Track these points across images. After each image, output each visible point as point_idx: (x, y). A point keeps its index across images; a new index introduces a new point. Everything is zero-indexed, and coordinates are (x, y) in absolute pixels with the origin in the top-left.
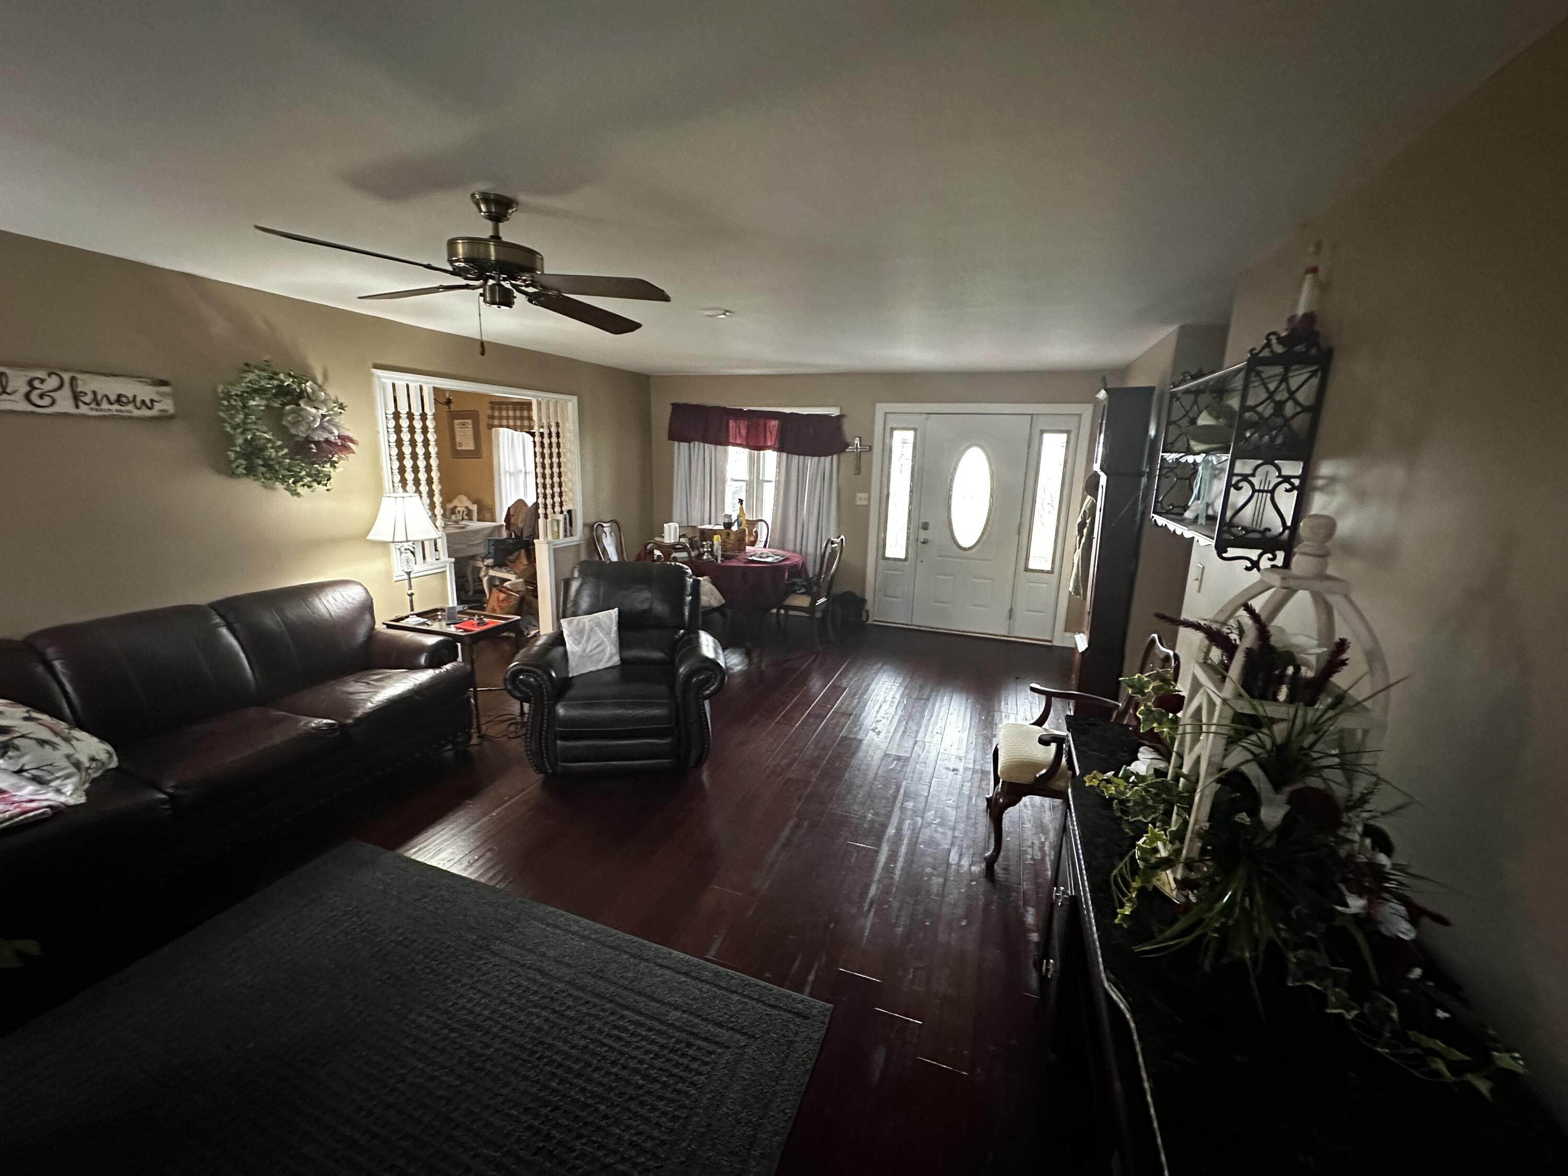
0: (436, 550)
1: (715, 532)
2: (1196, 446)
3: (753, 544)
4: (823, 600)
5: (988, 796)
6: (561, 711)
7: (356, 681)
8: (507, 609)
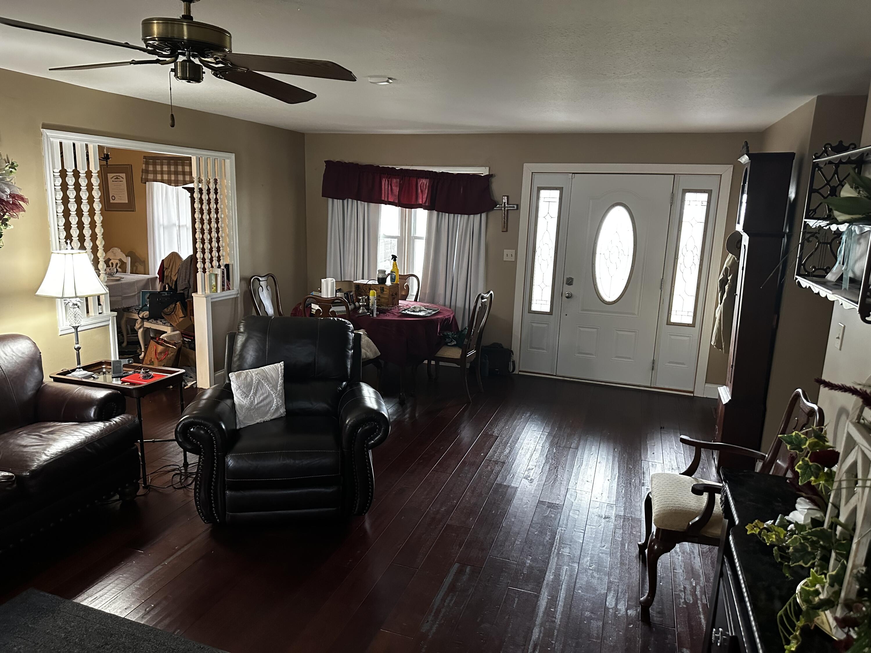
0: (99, 304)
1: (370, 287)
2: (841, 217)
3: (404, 298)
4: (473, 352)
5: (640, 543)
6: (231, 462)
7: (28, 434)
8: (165, 361)
